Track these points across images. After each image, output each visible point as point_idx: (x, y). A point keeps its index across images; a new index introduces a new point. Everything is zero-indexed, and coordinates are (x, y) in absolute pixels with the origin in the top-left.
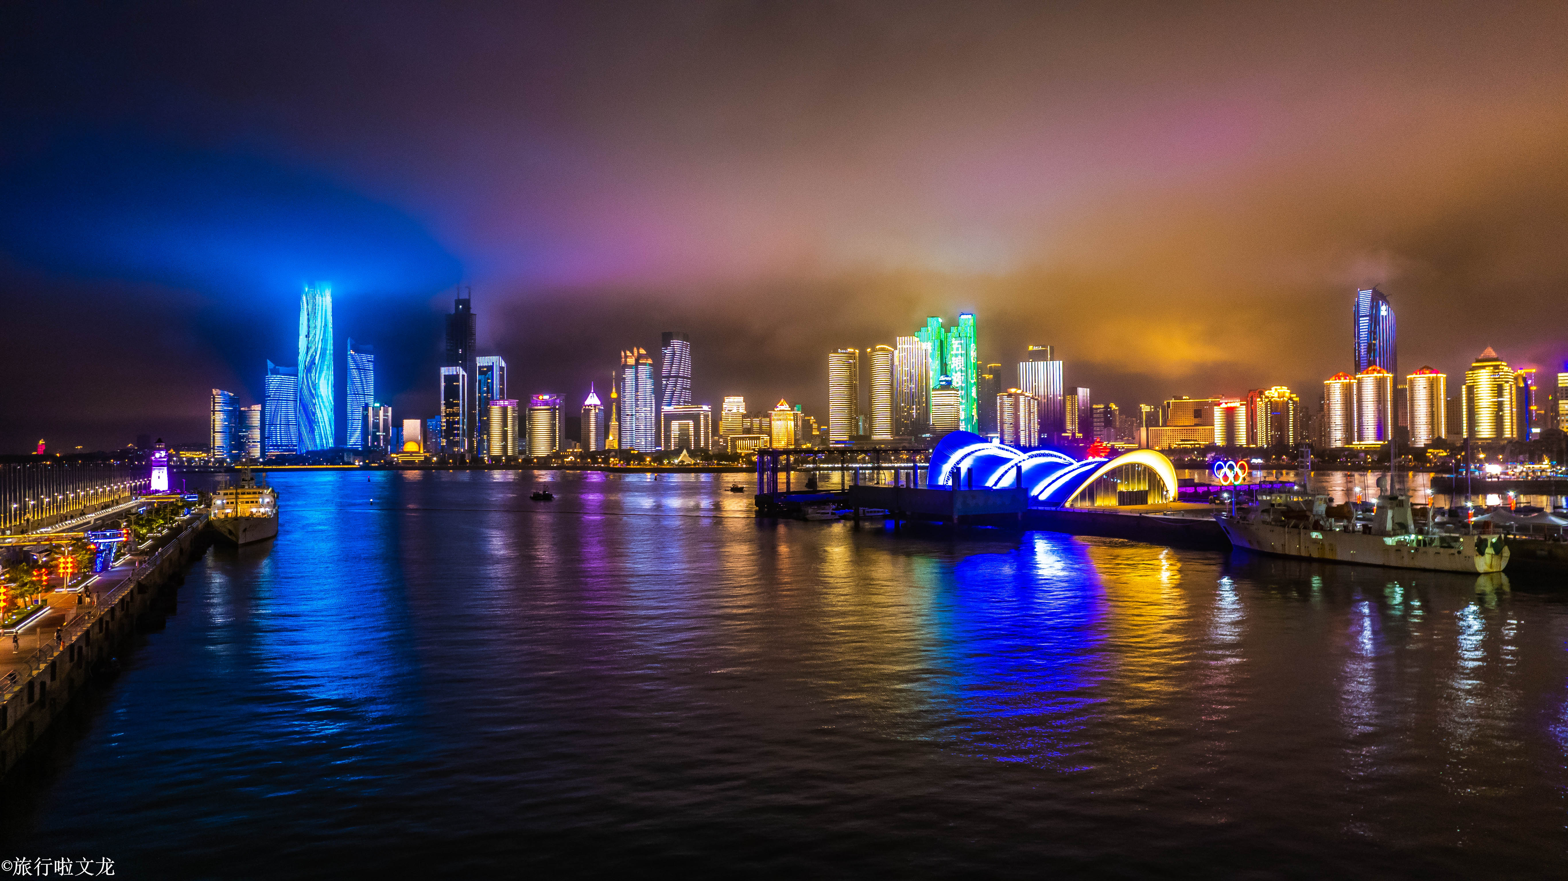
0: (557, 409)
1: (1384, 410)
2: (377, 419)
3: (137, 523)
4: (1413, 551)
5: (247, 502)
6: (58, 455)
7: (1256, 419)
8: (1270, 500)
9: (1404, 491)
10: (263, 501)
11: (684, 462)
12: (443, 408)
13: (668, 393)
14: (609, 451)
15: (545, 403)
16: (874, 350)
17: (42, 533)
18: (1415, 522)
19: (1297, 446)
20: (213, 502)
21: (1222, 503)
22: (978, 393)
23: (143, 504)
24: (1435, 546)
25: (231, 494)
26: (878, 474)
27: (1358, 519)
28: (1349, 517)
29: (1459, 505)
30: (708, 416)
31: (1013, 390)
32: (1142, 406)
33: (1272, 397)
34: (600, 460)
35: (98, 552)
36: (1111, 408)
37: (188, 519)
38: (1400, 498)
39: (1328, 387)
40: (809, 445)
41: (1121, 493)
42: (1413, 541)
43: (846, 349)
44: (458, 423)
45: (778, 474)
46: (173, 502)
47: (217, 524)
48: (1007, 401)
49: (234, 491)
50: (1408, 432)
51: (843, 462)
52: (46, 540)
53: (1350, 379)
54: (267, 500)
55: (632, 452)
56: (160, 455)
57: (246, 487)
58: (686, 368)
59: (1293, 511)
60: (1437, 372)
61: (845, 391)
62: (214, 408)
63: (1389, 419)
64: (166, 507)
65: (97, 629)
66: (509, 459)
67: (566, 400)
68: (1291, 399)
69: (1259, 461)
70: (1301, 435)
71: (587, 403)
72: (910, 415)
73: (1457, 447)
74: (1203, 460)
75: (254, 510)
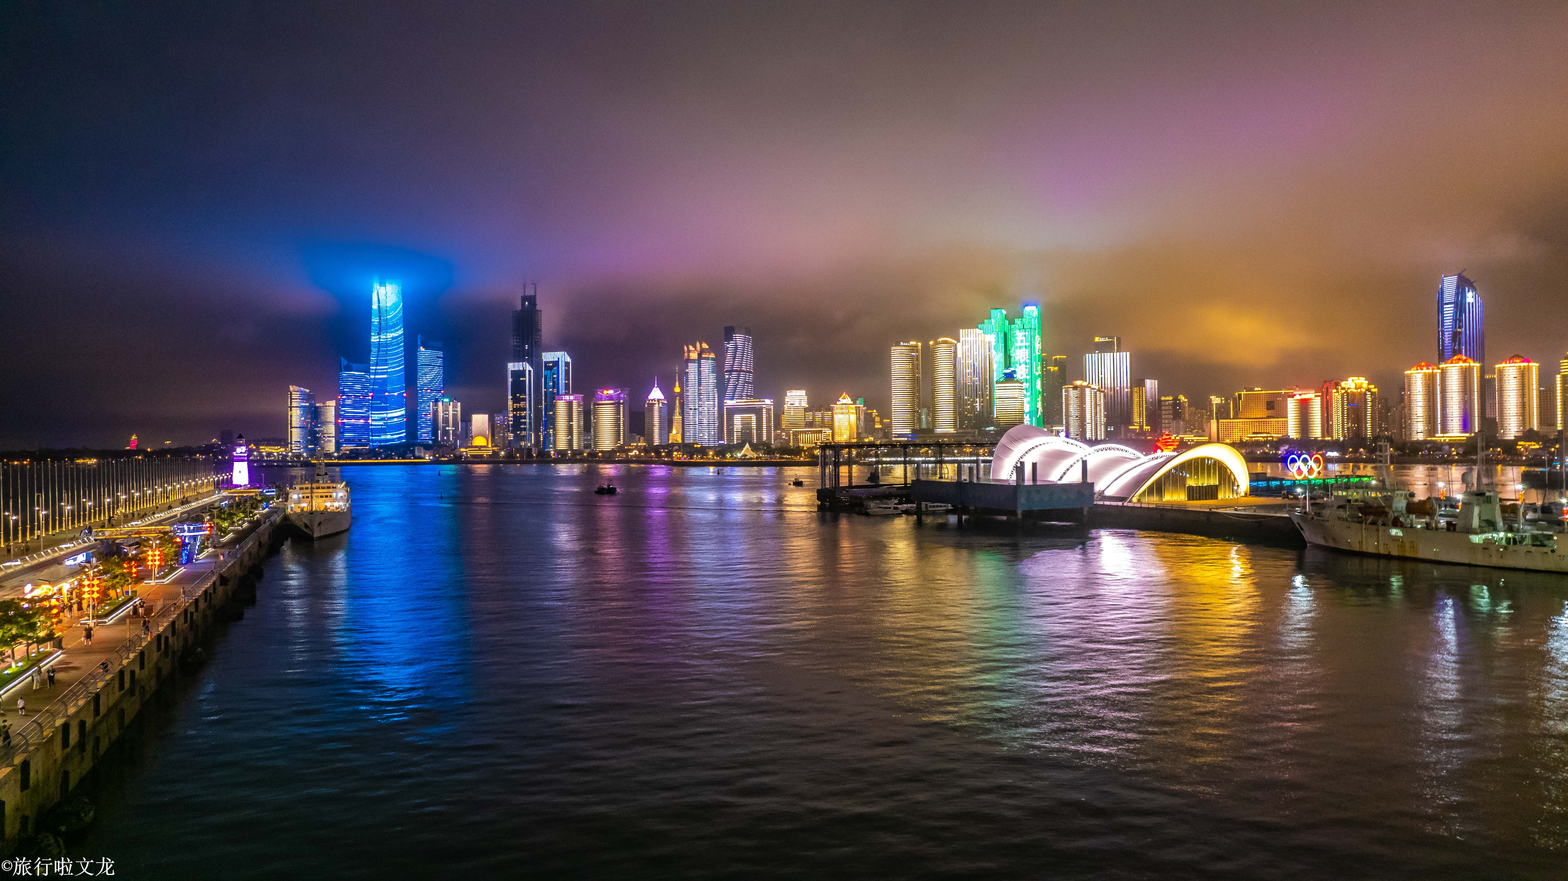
0: (622, 404)
1: (1471, 403)
2: (446, 414)
3: (219, 517)
4: (1502, 550)
5: (322, 497)
6: (149, 450)
7: (1332, 411)
8: (1346, 496)
9: (1492, 485)
10: (337, 495)
11: (746, 455)
12: (510, 403)
13: (730, 387)
14: (673, 445)
15: (610, 397)
16: (936, 343)
17: (132, 526)
18: (1504, 519)
19: (1376, 438)
20: (290, 496)
21: (1296, 498)
22: (1043, 385)
23: (225, 498)
24: (1526, 545)
25: (307, 488)
26: (941, 468)
27: (1441, 515)
28: (1431, 513)
29: (1552, 501)
30: (770, 409)
31: (1078, 383)
32: (1213, 397)
33: (1349, 388)
34: (663, 454)
35: (184, 545)
36: (1180, 400)
37: (268, 512)
38: (1488, 494)
39: (1409, 377)
40: (872, 439)
41: (1190, 487)
42: (1502, 539)
43: (908, 342)
44: (525, 417)
45: (840, 468)
46: (252, 497)
47: (293, 518)
48: (1073, 393)
49: (309, 486)
50: (1496, 423)
51: (905, 455)
52: (136, 533)
53: (1433, 369)
54: (340, 494)
55: (695, 446)
56: (241, 450)
57: (321, 482)
58: (748, 364)
59: (1371, 507)
60: (1528, 361)
61: (908, 385)
62: (291, 404)
63: (1476, 410)
64: (246, 501)
65: (182, 620)
66: (575, 453)
67: (631, 395)
68: (1369, 390)
69: (1335, 454)
70: (1380, 427)
71: (650, 397)
72: (974, 407)
73: (1550, 439)
74: (1276, 453)
75: (328, 504)
